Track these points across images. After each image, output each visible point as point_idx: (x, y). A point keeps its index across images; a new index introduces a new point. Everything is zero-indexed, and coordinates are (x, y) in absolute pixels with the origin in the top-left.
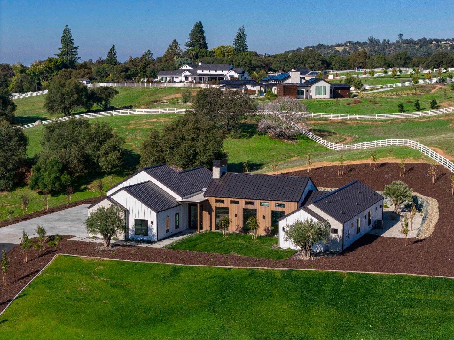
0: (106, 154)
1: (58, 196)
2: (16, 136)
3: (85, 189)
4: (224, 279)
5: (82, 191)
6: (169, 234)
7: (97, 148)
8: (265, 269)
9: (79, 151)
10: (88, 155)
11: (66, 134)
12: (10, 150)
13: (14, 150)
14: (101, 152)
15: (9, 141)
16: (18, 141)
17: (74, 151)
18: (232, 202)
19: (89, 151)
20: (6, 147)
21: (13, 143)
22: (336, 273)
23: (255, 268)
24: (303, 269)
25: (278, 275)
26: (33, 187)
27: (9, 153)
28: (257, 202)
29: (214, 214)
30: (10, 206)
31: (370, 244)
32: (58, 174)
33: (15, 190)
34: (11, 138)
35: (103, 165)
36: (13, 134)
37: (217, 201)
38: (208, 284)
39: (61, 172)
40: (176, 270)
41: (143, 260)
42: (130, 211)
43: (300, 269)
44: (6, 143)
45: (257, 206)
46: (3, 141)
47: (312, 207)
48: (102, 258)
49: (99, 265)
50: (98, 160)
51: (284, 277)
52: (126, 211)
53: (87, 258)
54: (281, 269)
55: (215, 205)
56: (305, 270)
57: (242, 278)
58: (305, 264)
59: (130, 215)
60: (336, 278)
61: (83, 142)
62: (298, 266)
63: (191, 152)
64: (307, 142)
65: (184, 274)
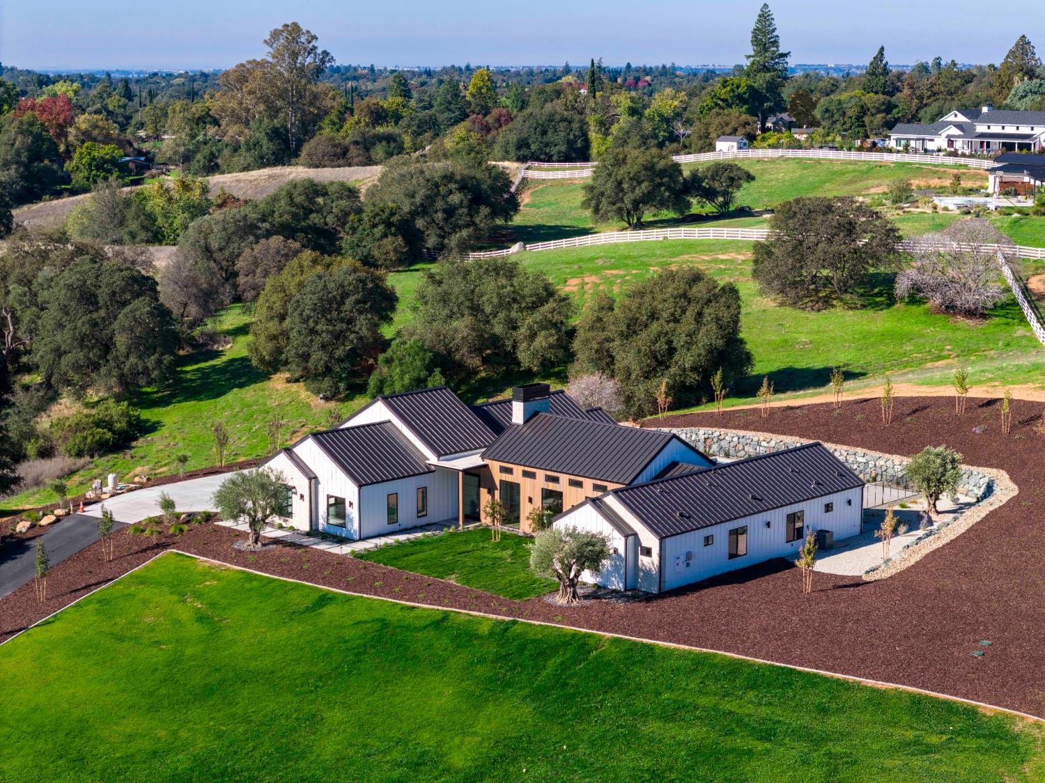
0: (532, 336)
2: (356, 291)
4: (385, 626)
6: (394, 527)
7: (512, 325)
8: (472, 616)
9: (473, 329)
10: (494, 337)
11: (457, 291)
12: (342, 320)
13: (350, 321)
14: (523, 330)
15: (340, 303)
16: (358, 302)
17: (462, 327)
18: (526, 474)
19: (498, 329)
20: (335, 314)
21: (347, 306)
22: (591, 636)
23: (454, 612)
24: (537, 623)
27: (339, 326)
28: (564, 479)
29: (497, 493)
32: (423, 374)
33: (351, 399)
34: (345, 295)
35: (525, 356)
36: (351, 288)
37: (504, 470)
38: (350, 633)
39: (430, 370)
40: (324, 600)
41: (287, 576)
42: (320, 479)
43: (533, 622)
44: (335, 306)
45: (563, 485)
46: (330, 301)
47: (611, 501)
48: (229, 565)
49: (214, 577)
50: (515, 347)
51: (491, 634)
52: (313, 479)
53: (205, 562)
54: (500, 618)
55: (498, 477)
56: (540, 625)
57: (415, 628)
58: (551, 612)
59: (320, 487)
60: (582, 646)
61: (488, 309)
62: (533, 616)
63: (661, 346)
64: (1007, 324)
65: (329, 610)
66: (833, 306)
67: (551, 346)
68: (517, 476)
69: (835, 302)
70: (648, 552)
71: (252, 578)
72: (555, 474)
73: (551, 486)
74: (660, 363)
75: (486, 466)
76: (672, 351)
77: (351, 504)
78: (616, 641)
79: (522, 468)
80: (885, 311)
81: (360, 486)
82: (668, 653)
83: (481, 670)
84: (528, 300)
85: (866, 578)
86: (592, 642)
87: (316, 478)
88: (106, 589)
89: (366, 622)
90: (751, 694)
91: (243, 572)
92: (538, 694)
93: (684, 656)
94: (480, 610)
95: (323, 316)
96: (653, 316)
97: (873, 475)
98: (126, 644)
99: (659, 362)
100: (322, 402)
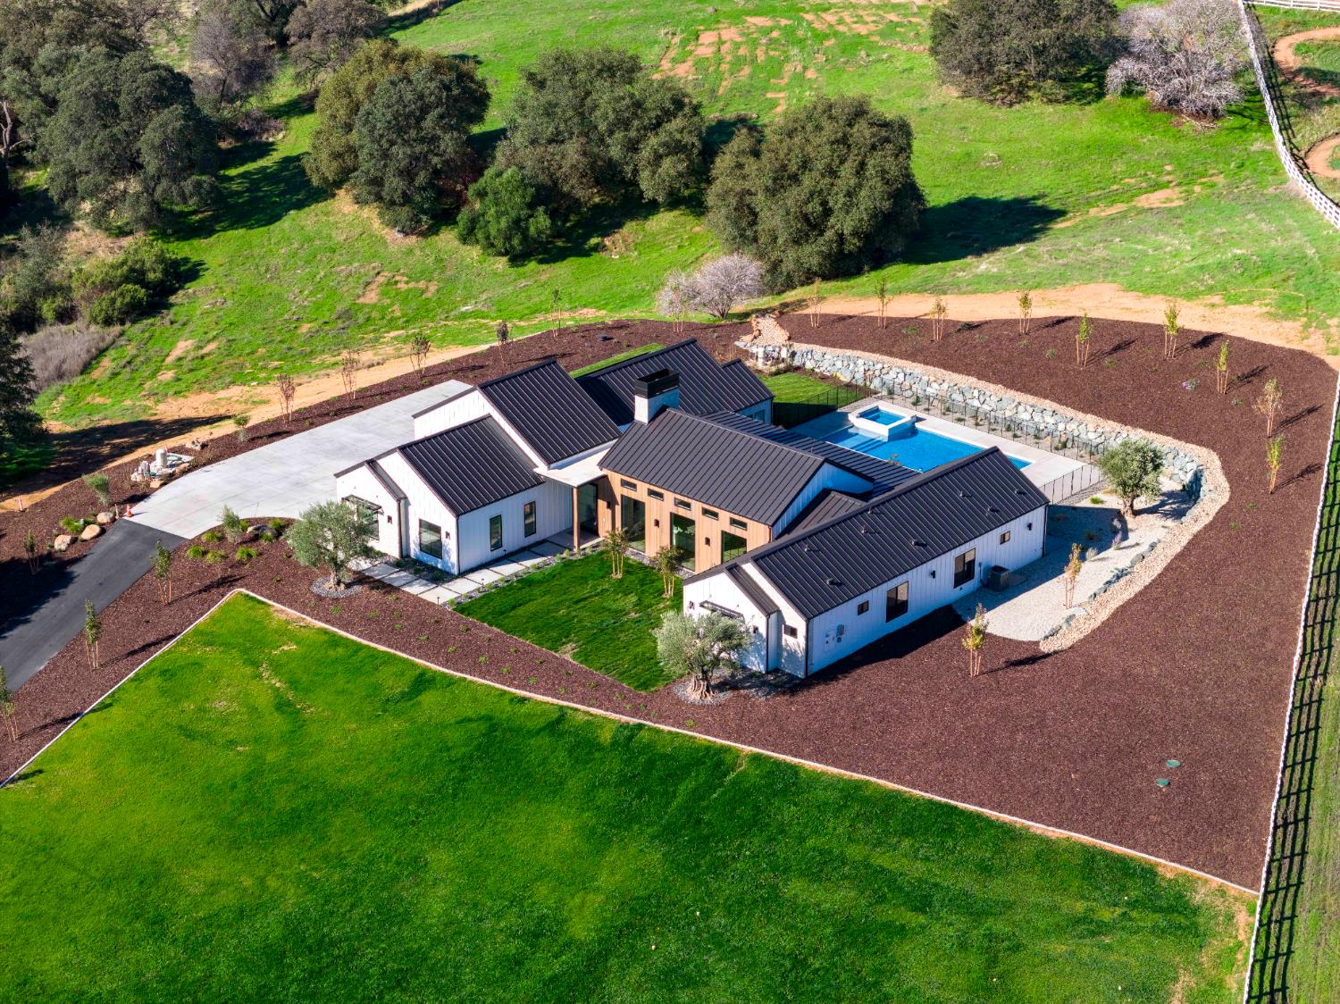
0: (658, 158)
1: (523, 265)
2: (439, 104)
3: (596, 248)
4: (493, 728)
5: (587, 254)
6: (499, 553)
7: (633, 146)
8: (592, 715)
9: (585, 154)
10: (610, 163)
11: (564, 102)
12: (422, 140)
13: (434, 139)
14: (645, 154)
15: (420, 119)
16: (441, 117)
17: (572, 152)
18: (651, 493)
19: (615, 152)
20: (413, 133)
21: (428, 123)
22: (728, 750)
23: (572, 709)
24: (667, 728)
25: (606, 736)
26: (465, 239)
27: (419, 148)
28: (697, 506)
29: (618, 509)
30: (407, 283)
31: (900, 657)
32: (524, 213)
33: (436, 233)
34: (425, 110)
35: (648, 186)
36: (433, 99)
37: (624, 483)
38: (454, 736)
39: (532, 206)
40: (423, 682)
41: (379, 641)
42: (410, 499)
43: (662, 727)
44: (412, 121)
45: (695, 511)
46: (408, 117)
47: (750, 569)
48: (309, 619)
49: (294, 638)
50: (635, 171)
51: (615, 743)
52: (401, 499)
53: (282, 612)
54: (624, 719)
55: (619, 491)
56: (670, 732)
57: (528, 732)
58: (681, 713)
59: (411, 509)
60: (717, 761)
61: (602, 127)
62: (661, 718)
63: (814, 208)
64: (1243, 128)
65: (428, 698)
66: (1029, 98)
67: (680, 175)
68: (641, 493)
69: (1031, 93)
70: (793, 632)
71: (335, 642)
72: (686, 499)
73: (682, 512)
74: (813, 226)
75: (605, 477)
76: (827, 212)
77: (448, 534)
78: (756, 758)
79: (648, 486)
80: (1094, 106)
81: (458, 515)
82: (816, 778)
83: (603, 796)
84: (653, 114)
85: (1045, 648)
86: (728, 758)
87: (406, 498)
88: (169, 652)
89: (470, 720)
90: (906, 843)
91: (326, 632)
92: (668, 833)
93: (834, 783)
94: (599, 707)
95: (399, 135)
96: (805, 165)
97: (1063, 439)
98: (197, 744)
99: (811, 225)
100: (401, 235)
